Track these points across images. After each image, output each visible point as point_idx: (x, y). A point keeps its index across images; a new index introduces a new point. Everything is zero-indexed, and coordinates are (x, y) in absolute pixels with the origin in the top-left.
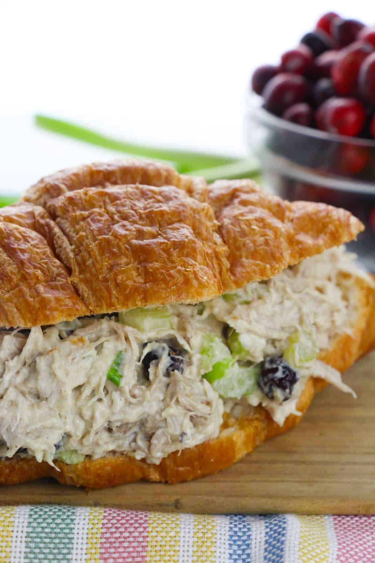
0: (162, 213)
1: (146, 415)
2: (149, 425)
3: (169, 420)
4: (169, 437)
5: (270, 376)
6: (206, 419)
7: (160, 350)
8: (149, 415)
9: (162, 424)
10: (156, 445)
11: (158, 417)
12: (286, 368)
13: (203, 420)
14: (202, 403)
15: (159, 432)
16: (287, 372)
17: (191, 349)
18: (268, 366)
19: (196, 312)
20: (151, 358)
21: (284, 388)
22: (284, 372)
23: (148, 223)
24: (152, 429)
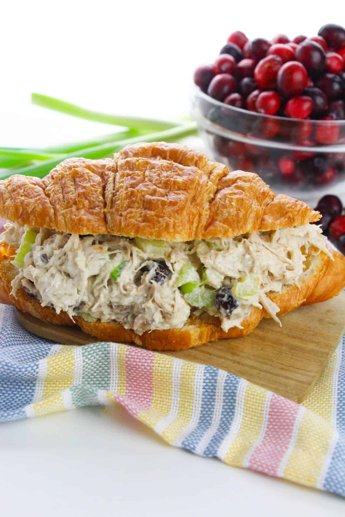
0: (175, 182)
1: (134, 303)
2: (135, 310)
3: (146, 310)
4: (145, 320)
5: (220, 299)
6: (171, 315)
7: (151, 266)
8: (136, 304)
9: (142, 311)
10: (136, 323)
11: (140, 306)
12: (230, 297)
13: (169, 316)
14: (169, 305)
15: (140, 316)
16: (230, 299)
17: (174, 270)
18: (220, 292)
19: (188, 248)
20: (145, 270)
21: (226, 308)
22: (228, 299)
23: (163, 187)
24: (137, 312)
